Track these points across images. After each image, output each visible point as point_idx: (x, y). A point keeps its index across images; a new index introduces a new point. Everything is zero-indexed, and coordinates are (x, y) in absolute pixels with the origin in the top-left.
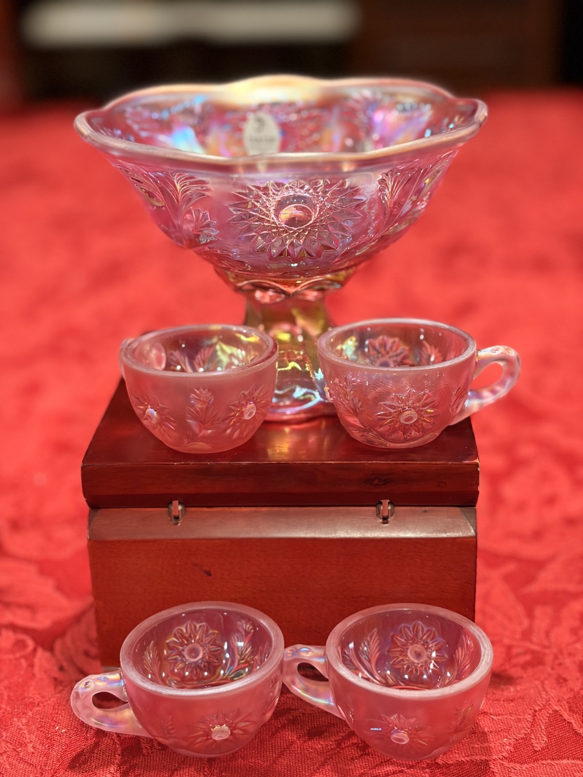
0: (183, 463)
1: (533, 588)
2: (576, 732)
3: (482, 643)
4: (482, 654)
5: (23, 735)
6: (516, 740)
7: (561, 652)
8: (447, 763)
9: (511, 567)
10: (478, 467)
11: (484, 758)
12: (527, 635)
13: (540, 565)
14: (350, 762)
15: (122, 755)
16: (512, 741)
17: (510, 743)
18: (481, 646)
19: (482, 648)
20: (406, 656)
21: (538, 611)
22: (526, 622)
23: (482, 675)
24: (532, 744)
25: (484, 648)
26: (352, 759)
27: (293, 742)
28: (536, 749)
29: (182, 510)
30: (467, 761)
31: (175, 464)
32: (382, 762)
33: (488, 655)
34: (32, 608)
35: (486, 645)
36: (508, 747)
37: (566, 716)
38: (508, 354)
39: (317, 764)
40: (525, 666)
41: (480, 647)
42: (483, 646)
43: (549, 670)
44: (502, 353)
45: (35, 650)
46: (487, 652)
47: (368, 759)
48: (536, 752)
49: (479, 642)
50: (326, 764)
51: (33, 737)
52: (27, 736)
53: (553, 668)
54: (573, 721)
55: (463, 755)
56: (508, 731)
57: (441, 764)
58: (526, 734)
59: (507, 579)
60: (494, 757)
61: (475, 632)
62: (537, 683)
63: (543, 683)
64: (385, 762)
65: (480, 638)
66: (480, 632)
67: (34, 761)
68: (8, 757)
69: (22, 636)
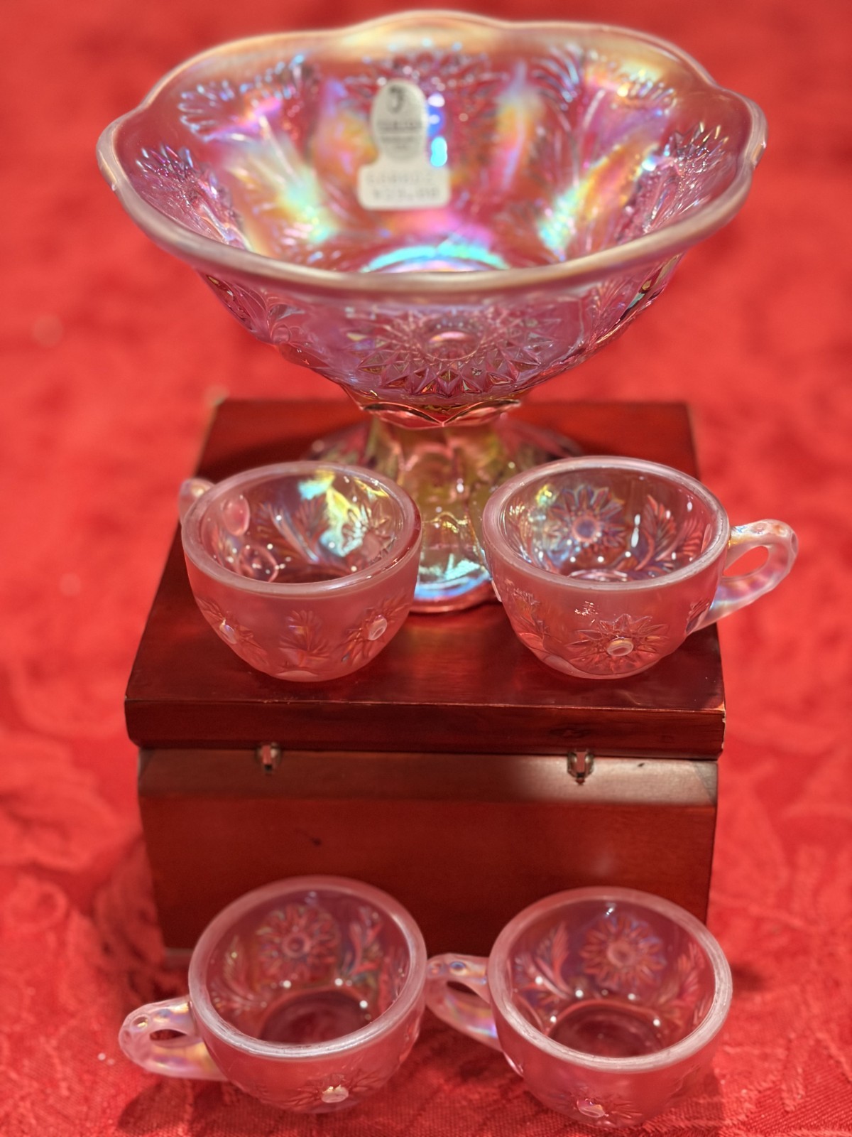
0: (277, 701)
1: (798, 810)
2: (847, 1079)
3: (717, 968)
4: (716, 989)
5: (52, 1065)
6: (760, 1092)
7: (833, 932)
8: (658, 1131)
9: (766, 768)
10: (724, 717)
11: (711, 1123)
12: (785, 898)
13: (811, 763)
14: (519, 1127)
15: (195, 1105)
16: (754, 1094)
17: (750, 1098)
18: (716, 973)
19: (716, 977)
20: (605, 957)
21: (803, 858)
22: (784, 873)
23: (713, 1031)
24: (781, 1099)
25: (719, 979)
26: (524, 1121)
27: (439, 1089)
28: (788, 1109)
29: (276, 757)
30: (688, 1127)
31: (266, 702)
32: (565, 1126)
33: (724, 992)
34: (60, 828)
35: (722, 973)
36: (747, 1105)
37: (834, 1050)
38: (778, 535)
39: (473, 1129)
40: (778, 956)
41: (714, 975)
42: (719, 974)
43: (814, 965)
44: (769, 534)
45: (67, 916)
46: (722, 988)
47: (545, 1121)
48: (787, 1112)
49: (712, 967)
50: (485, 1128)
51: (69, 1071)
52: (59, 1068)
53: (820, 962)
54: (843, 1059)
55: (683, 1117)
56: (748, 1075)
57: (650, 1131)
58: (774, 1082)
59: (763, 790)
60: (728, 1122)
61: (707, 946)
62: (795, 989)
63: (803, 991)
64: (570, 1125)
65: (715, 959)
66: (714, 948)
67: (71, 1111)
68: (33, 1104)
69: (49, 888)
